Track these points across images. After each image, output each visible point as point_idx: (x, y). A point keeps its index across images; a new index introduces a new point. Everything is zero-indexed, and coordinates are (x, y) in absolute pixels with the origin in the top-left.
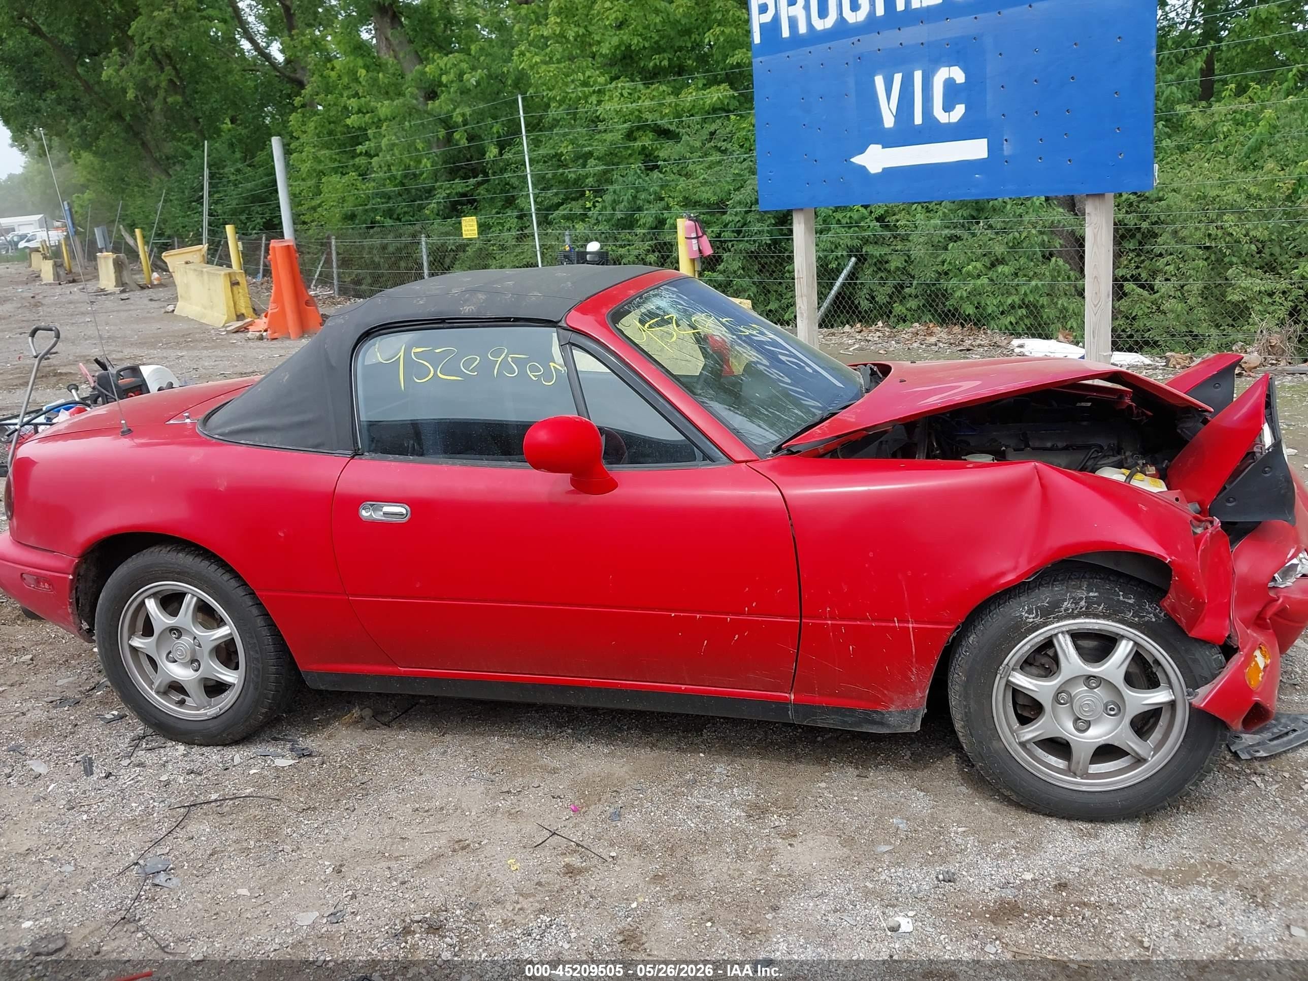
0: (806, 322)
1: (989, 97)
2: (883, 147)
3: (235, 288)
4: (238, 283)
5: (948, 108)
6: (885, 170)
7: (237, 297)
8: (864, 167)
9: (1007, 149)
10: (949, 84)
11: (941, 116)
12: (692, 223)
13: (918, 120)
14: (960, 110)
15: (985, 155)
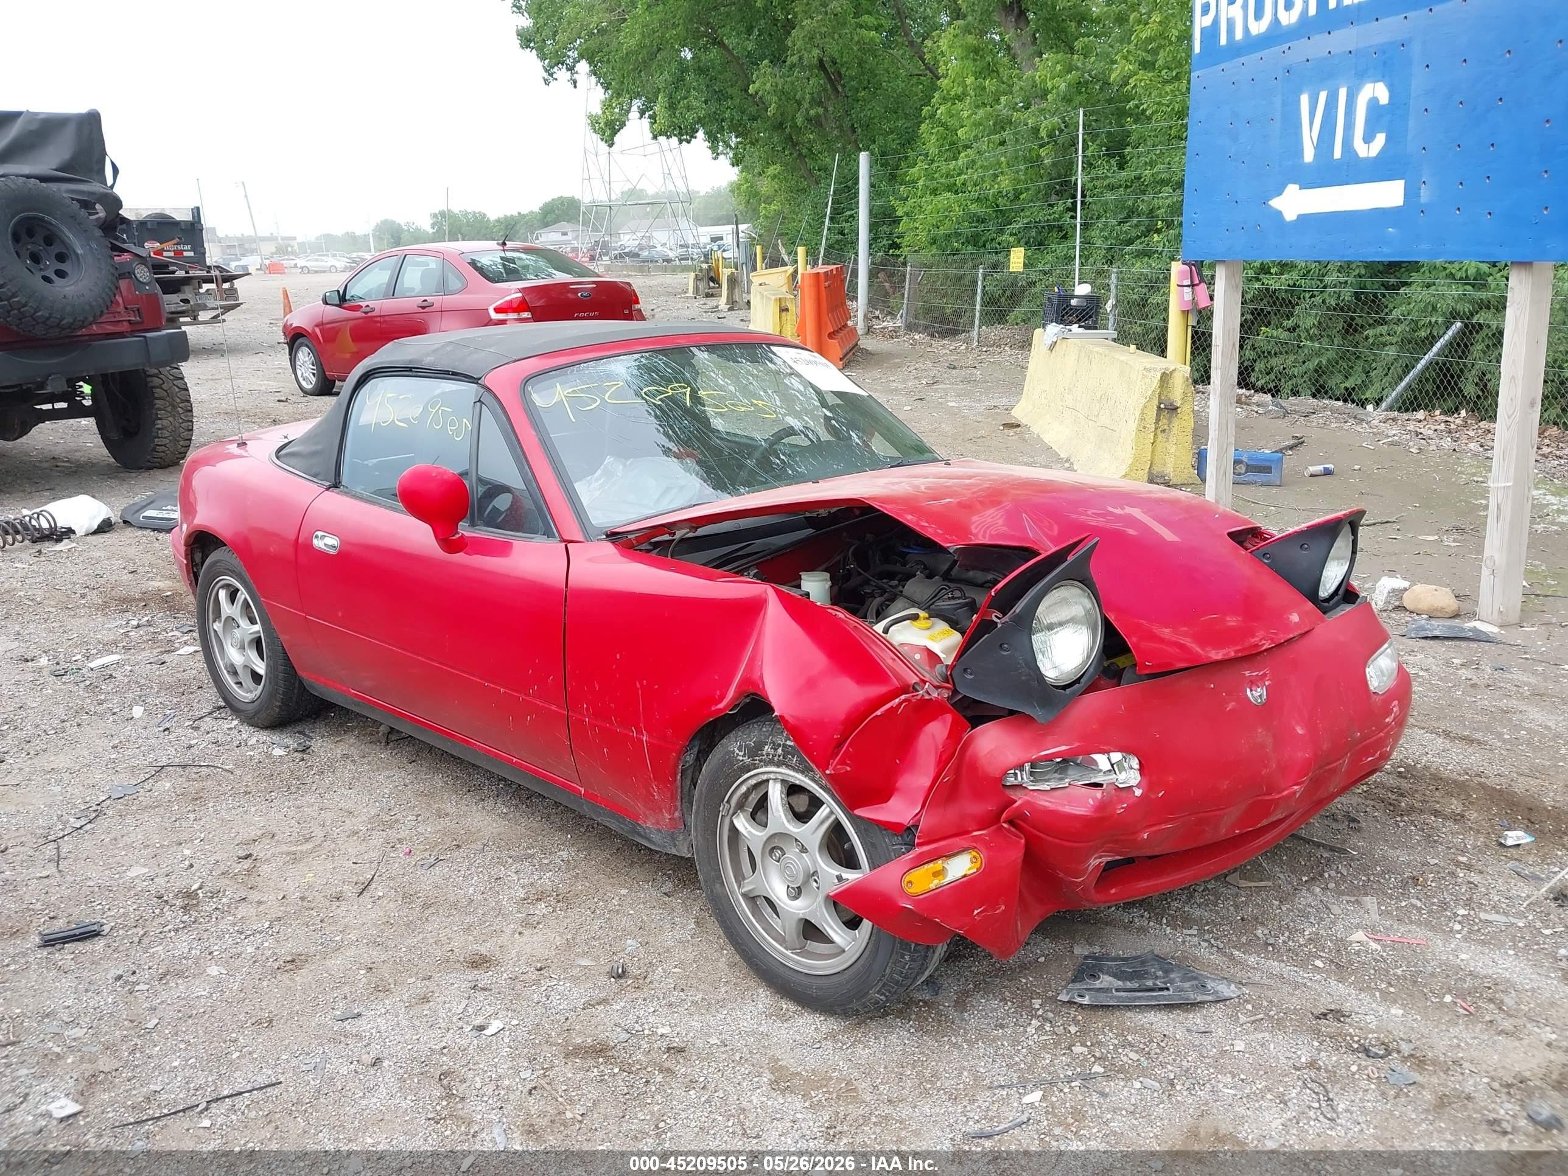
0: (1218, 399)
1: (1411, 124)
2: (1301, 189)
3: (784, 314)
4: (787, 310)
5: (1368, 139)
6: (1300, 217)
7: (784, 322)
8: (1280, 212)
9: (1424, 195)
10: (1373, 103)
11: (1362, 150)
12: (1187, 268)
13: (1337, 154)
14: (1380, 139)
15: (1401, 204)
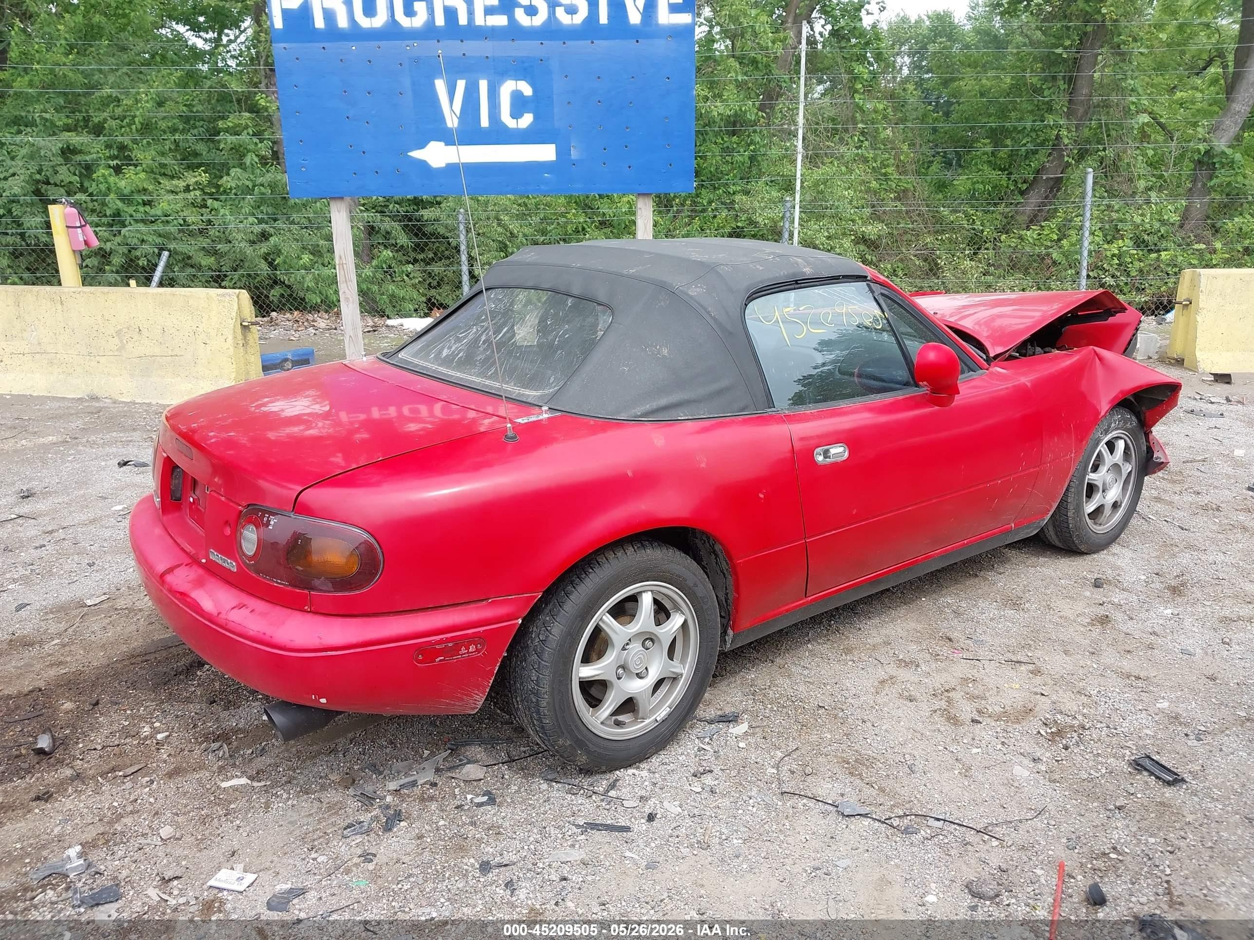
1: (556, 110)
2: (446, 145)
5: (516, 114)
6: (447, 166)
8: (425, 161)
9: (574, 154)
10: (517, 96)
11: (511, 123)
13: (485, 122)
14: (527, 120)
15: (554, 159)
